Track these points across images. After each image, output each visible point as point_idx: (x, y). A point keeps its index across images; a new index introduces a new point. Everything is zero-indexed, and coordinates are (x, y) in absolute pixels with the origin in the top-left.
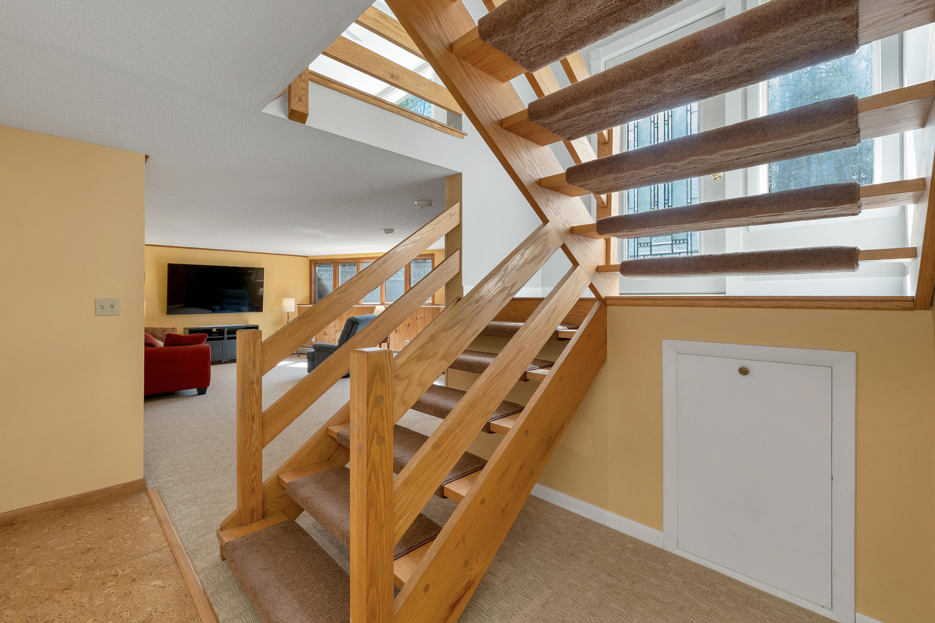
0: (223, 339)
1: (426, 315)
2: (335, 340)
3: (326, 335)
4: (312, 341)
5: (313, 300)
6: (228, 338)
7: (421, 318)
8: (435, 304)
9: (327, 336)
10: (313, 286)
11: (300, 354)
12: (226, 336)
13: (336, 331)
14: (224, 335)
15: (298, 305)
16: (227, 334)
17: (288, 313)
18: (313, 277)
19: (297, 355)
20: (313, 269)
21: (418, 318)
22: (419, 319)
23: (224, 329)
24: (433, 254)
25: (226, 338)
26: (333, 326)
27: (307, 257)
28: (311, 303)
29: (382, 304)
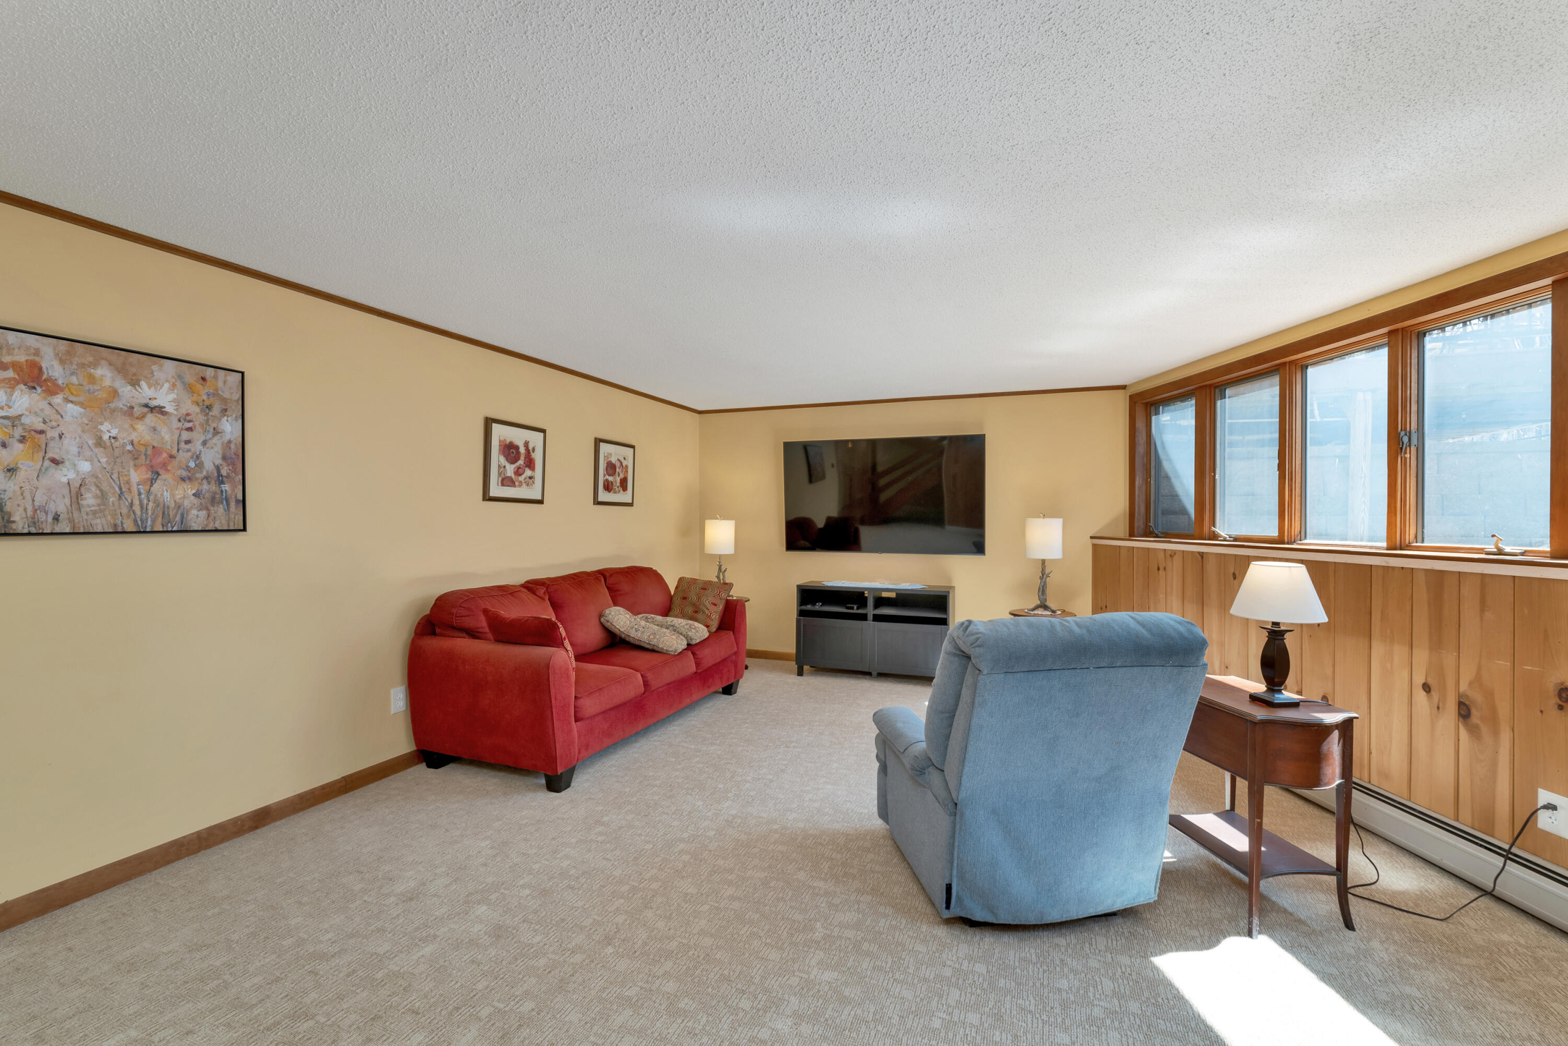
0: (863, 617)
5: (1140, 524)
6: (877, 618)
10: (1138, 482)
12: (870, 611)
15: (1092, 538)
17: (1043, 561)
18: (1140, 450)
20: (1140, 425)
25: (870, 615)
27: (1124, 387)
28: (1132, 534)
29: (1396, 544)
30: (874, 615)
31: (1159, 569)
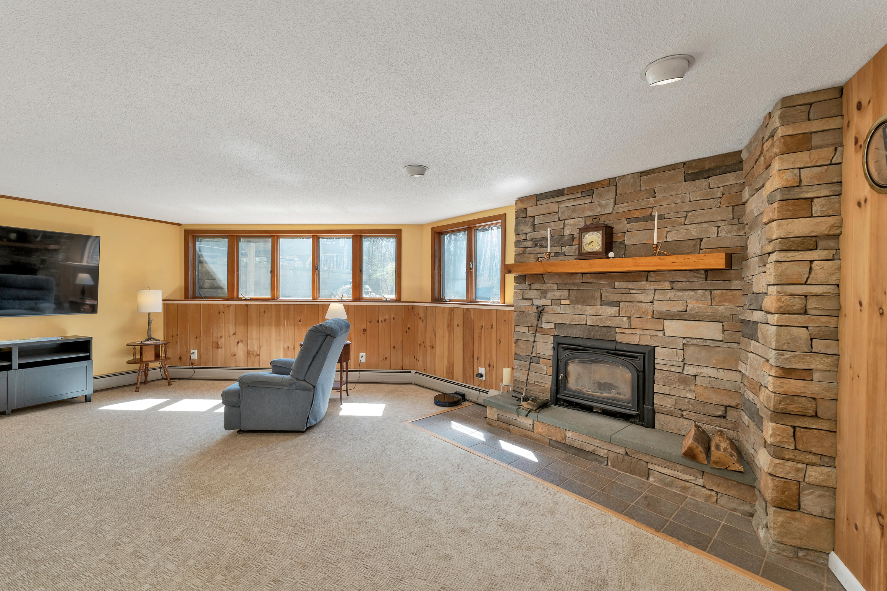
0: (9, 368)
1: (393, 316)
2: (235, 355)
3: (218, 347)
4: (192, 358)
5: (190, 293)
6: (21, 366)
7: (385, 320)
8: (402, 300)
9: (220, 350)
10: (190, 272)
11: (171, 379)
12: (16, 361)
13: (238, 343)
14: (10, 360)
15: (163, 300)
16: (20, 356)
17: (149, 314)
18: (191, 257)
19: (166, 382)
20: (191, 245)
21: (380, 321)
22: (382, 322)
23: (11, 348)
24: (400, 231)
25: (15, 365)
26: (231, 333)
27: (180, 225)
28: (186, 298)
29: (315, 299)
30: (19, 364)
31: (219, 313)
